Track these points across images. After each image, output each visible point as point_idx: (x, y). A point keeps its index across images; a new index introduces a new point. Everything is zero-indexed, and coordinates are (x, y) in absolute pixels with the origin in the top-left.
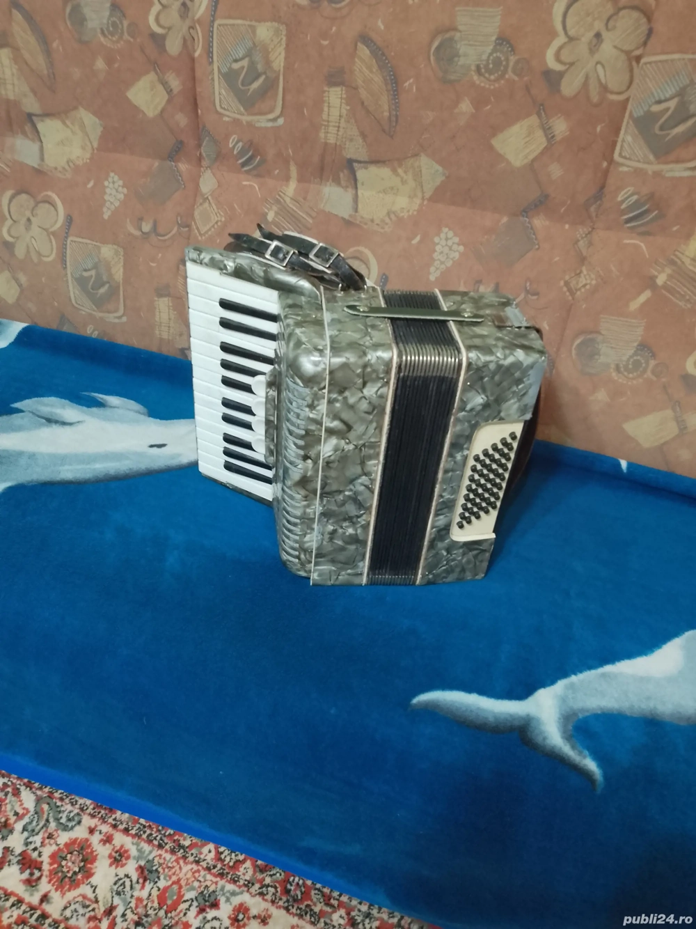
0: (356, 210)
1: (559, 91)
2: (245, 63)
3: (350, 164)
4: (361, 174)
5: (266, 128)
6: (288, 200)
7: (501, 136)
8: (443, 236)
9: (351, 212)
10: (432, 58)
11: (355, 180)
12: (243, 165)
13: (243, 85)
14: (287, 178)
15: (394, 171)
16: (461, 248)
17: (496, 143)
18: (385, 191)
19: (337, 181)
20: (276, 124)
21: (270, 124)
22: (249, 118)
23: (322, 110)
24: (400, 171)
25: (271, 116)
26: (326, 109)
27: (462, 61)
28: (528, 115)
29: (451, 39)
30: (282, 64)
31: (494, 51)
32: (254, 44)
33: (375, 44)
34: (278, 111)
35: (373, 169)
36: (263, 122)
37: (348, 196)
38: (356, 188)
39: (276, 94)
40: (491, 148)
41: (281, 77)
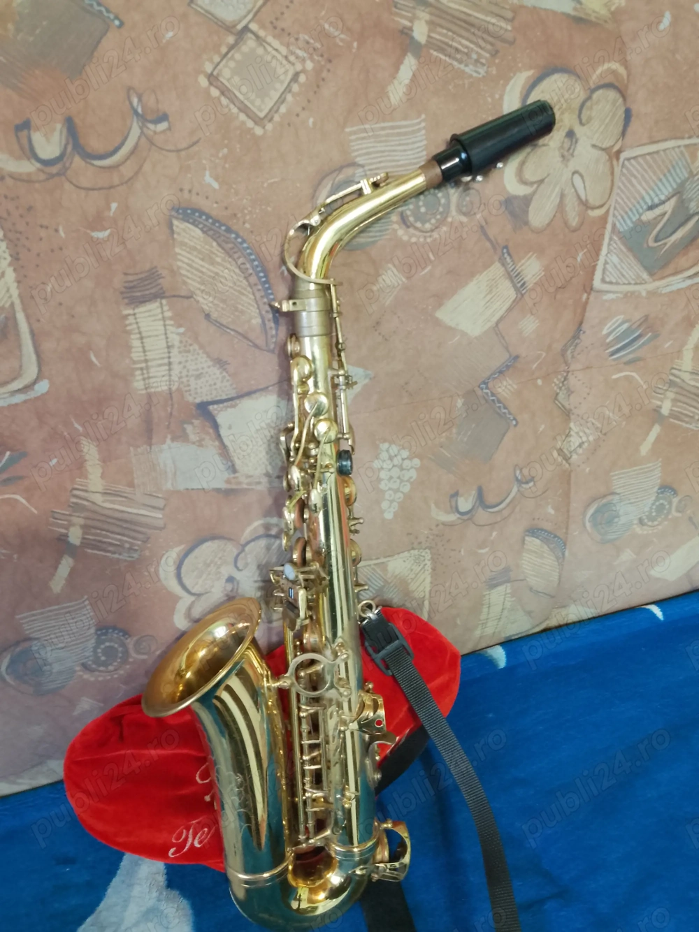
0: (233, 469)
1: (526, 223)
3: (204, 411)
4: (224, 417)
5: (12, 406)
6: (98, 499)
7: (450, 305)
8: (384, 455)
9: (226, 475)
11: (216, 426)
15: (284, 395)
16: (417, 462)
17: (440, 314)
19: (181, 437)
20: (31, 395)
21: (20, 398)
23: (129, 348)
25: (17, 385)
26: (136, 343)
28: (486, 266)
29: (348, 181)
30: (15, 292)
33: (208, 217)
34: (31, 371)
35: (248, 403)
36: (1, 400)
37: (209, 453)
38: (220, 437)
39: (19, 346)
40: (438, 322)
41: (21, 316)
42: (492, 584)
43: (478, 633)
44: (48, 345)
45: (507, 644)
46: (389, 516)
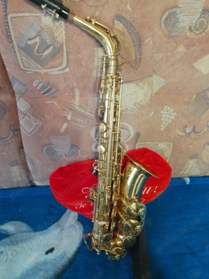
2: (37, 40)
5: (58, 75)
6: (77, 108)
7: (199, 61)
8: (165, 110)
10: (162, 25)
12: (44, 93)
13: (38, 53)
14: (74, 96)
15: (138, 85)
16: (175, 114)
17: (195, 65)
20: (64, 72)
21: (60, 72)
22: (46, 71)
23: (94, 61)
25: (60, 68)
26: (96, 60)
27: (181, 25)
29: (174, 13)
30: (64, 38)
31: (200, 17)
32: (41, 28)
33: (126, 20)
34: (65, 64)
35: (125, 85)
36: (55, 72)
39: (63, 56)
40: (193, 67)
41: (65, 46)
42: (191, 158)
43: (182, 172)
44: (71, 57)
45: (191, 178)
46: (162, 129)
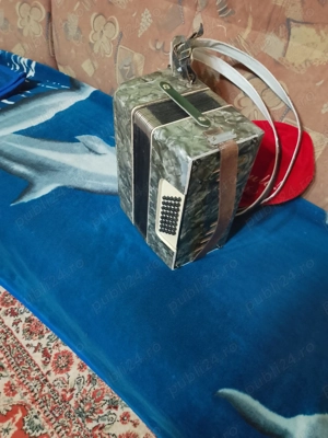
0: (284, 55)
3: (288, 22)
4: (294, 30)
6: (242, 41)
9: (281, 56)
11: (289, 34)
12: (221, 13)
14: (245, 26)
15: (318, 31)
18: (307, 45)
19: (277, 32)
24: (322, 32)
35: (303, 28)
37: (281, 44)
38: (289, 39)
46: (323, 112)
